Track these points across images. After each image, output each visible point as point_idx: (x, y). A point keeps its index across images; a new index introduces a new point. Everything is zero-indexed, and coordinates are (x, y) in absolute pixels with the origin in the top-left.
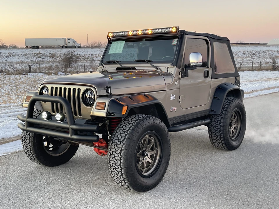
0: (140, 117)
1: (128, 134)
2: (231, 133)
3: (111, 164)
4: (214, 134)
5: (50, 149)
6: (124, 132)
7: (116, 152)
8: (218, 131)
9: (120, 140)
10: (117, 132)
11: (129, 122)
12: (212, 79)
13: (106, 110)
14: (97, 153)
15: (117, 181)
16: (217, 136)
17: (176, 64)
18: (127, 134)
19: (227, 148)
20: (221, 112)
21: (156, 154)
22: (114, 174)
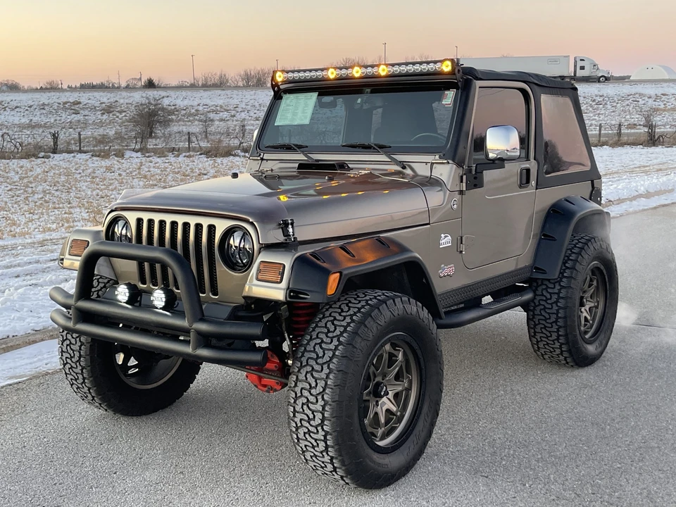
0: (371, 299)
1: (340, 343)
2: (583, 322)
3: (297, 420)
4: (541, 328)
5: (130, 372)
6: (332, 338)
7: (310, 392)
8: (553, 319)
9: (320, 361)
10: (311, 337)
11: (342, 311)
12: (537, 189)
13: (284, 284)
14: (255, 386)
15: (312, 464)
16: (550, 332)
17: (453, 155)
18: (338, 345)
19: (574, 361)
20: (560, 273)
21: (409, 389)
22: (306, 446)
